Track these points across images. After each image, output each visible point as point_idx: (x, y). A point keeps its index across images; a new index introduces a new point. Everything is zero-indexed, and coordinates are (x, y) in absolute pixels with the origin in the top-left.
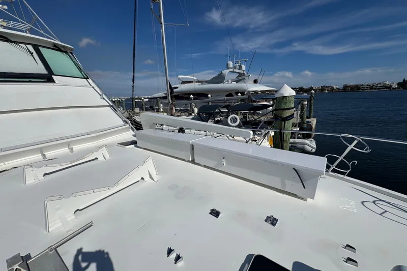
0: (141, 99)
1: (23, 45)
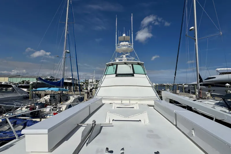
0: (182, 85)
1: (129, 65)
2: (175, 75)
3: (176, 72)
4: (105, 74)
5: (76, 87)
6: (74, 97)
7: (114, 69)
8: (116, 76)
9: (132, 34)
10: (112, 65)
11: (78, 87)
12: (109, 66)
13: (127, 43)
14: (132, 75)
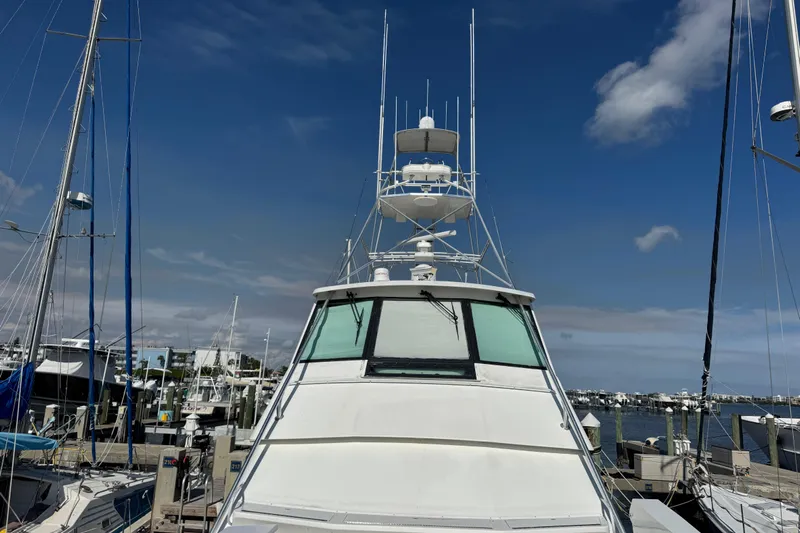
1: (447, 304)
2: (707, 365)
3: (713, 343)
4: (305, 356)
5: (106, 410)
6: (88, 490)
7: (359, 324)
8: (371, 372)
9: (473, 121)
10: (351, 298)
11: (121, 410)
12: (333, 303)
13: (442, 169)
14: (464, 369)
